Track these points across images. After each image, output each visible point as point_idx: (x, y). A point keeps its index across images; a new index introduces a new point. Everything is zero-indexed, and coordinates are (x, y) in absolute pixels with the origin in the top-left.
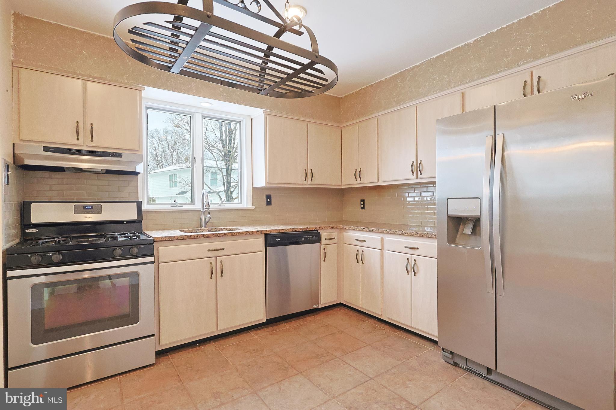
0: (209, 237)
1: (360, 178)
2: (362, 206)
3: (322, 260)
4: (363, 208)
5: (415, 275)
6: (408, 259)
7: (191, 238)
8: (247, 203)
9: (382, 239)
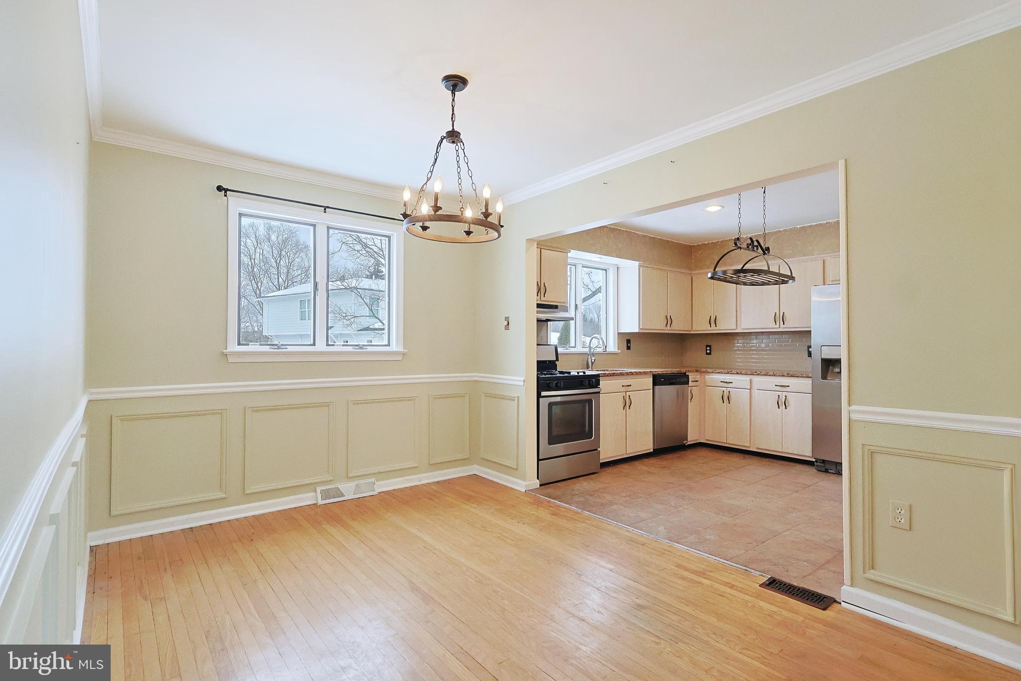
1: (716, 325)
2: (708, 351)
3: (689, 401)
4: (710, 354)
5: (786, 408)
6: (779, 396)
8: (612, 347)
9: (751, 381)
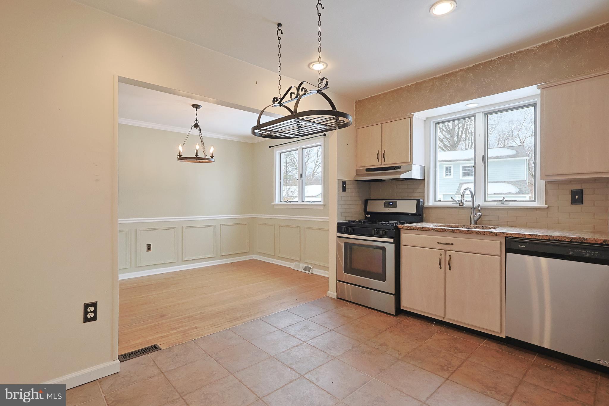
0: (438, 231)
7: (423, 230)
